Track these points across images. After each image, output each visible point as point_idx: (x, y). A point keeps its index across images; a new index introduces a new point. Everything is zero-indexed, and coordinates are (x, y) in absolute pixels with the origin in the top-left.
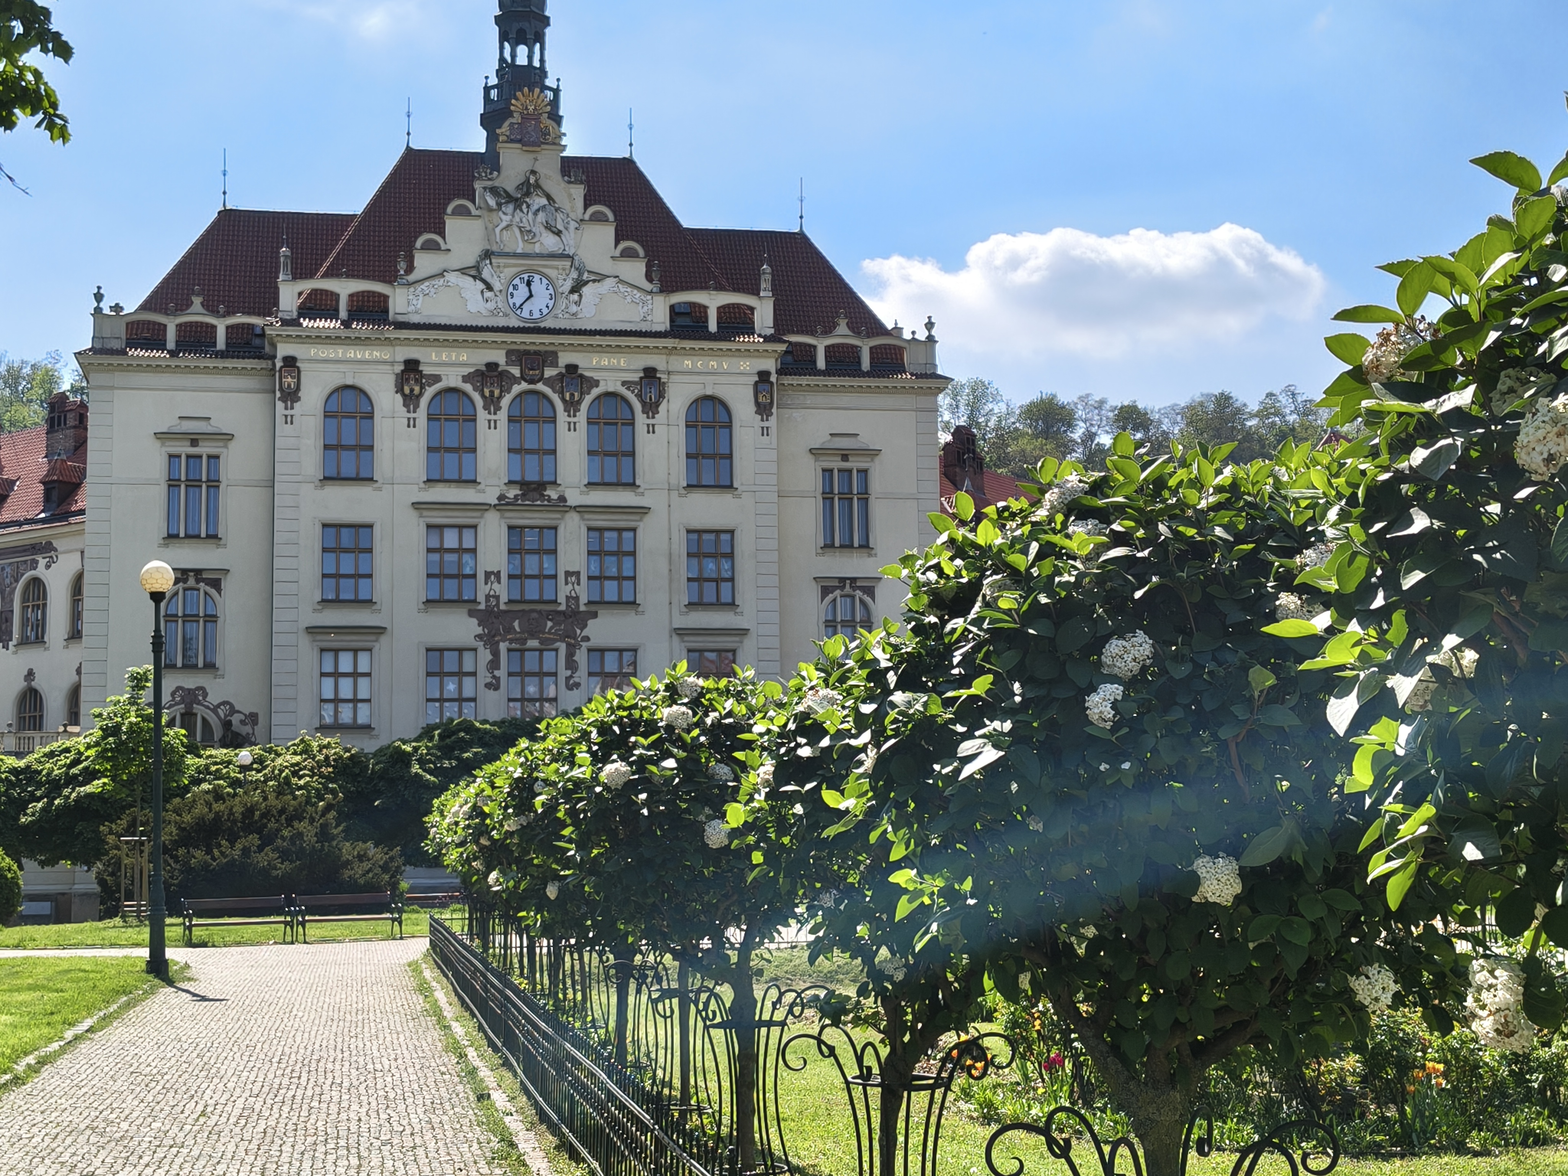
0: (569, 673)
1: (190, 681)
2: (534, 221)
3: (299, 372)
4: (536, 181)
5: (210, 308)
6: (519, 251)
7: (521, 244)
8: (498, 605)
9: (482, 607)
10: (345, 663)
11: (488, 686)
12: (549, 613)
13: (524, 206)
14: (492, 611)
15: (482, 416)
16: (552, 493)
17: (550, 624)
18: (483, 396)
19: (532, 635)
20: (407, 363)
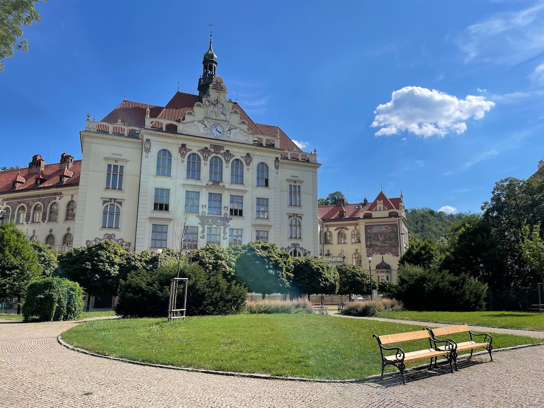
0: (224, 235)
1: (110, 232)
2: (219, 111)
3: (151, 144)
4: (220, 100)
5: (123, 123)
6: (214, 118)
7: (215, 116)
8: (205, 214)
9: (201, 215)
11: (201, 237)
12: (219, 218)
13: (216, 106)
14: (203, 216)
15: (203, 162)
16: (221, 184)
17: (219, 221)
18: (203, 156)
19: (214, 224)
20: (182, 144)
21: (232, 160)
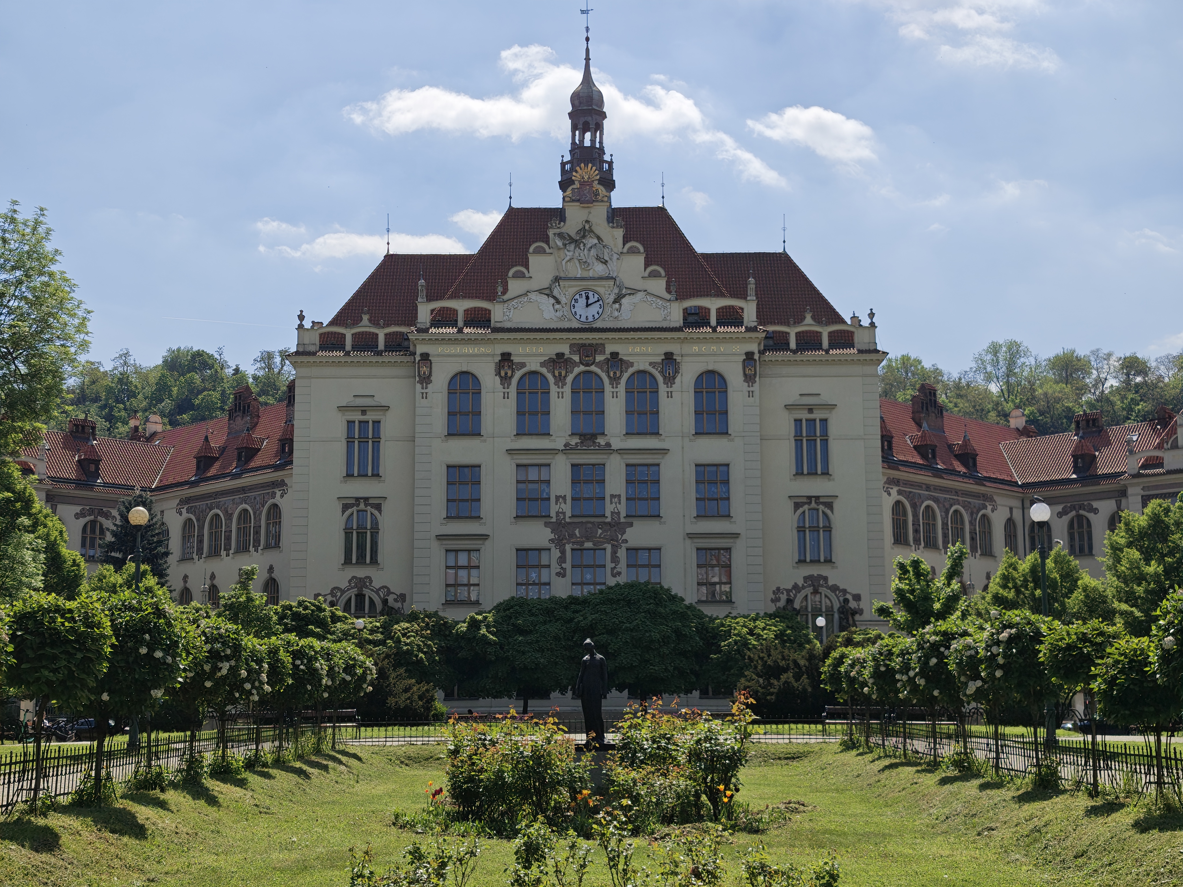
0: (613, 565)
1: (361, 572)
2: (588, 255)
3: (431, 363)
4: (590, 227)
5: (374, 322)
6: (579, 276)
7: (580, 271)
8: (564, 518)
9: (554, 520)
10: (463, 559)
11: (558, 574)
12: (600, 524)
13: (582, 245)
14: (560, 523)
15: (554, 389)
16: (601, 441)
17: (600, 531)
18: (554, 376)
19: (588, 539)
20: (503, 355)
21: (626, 376)
